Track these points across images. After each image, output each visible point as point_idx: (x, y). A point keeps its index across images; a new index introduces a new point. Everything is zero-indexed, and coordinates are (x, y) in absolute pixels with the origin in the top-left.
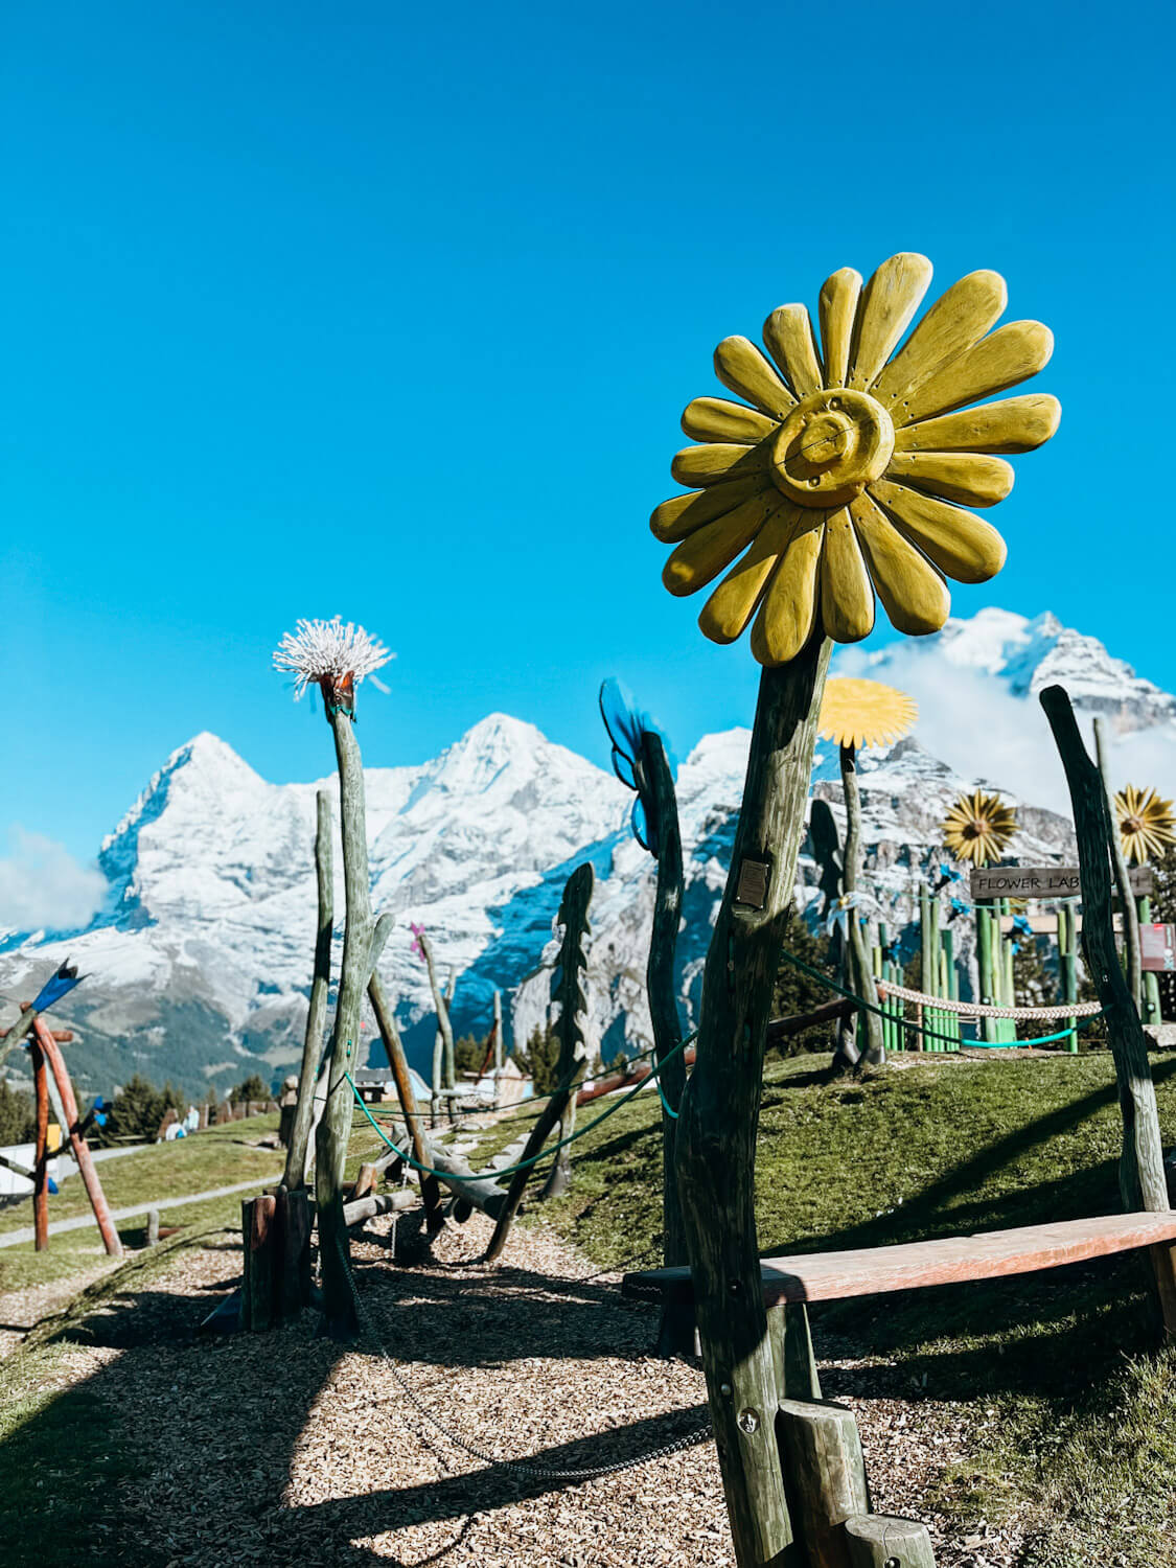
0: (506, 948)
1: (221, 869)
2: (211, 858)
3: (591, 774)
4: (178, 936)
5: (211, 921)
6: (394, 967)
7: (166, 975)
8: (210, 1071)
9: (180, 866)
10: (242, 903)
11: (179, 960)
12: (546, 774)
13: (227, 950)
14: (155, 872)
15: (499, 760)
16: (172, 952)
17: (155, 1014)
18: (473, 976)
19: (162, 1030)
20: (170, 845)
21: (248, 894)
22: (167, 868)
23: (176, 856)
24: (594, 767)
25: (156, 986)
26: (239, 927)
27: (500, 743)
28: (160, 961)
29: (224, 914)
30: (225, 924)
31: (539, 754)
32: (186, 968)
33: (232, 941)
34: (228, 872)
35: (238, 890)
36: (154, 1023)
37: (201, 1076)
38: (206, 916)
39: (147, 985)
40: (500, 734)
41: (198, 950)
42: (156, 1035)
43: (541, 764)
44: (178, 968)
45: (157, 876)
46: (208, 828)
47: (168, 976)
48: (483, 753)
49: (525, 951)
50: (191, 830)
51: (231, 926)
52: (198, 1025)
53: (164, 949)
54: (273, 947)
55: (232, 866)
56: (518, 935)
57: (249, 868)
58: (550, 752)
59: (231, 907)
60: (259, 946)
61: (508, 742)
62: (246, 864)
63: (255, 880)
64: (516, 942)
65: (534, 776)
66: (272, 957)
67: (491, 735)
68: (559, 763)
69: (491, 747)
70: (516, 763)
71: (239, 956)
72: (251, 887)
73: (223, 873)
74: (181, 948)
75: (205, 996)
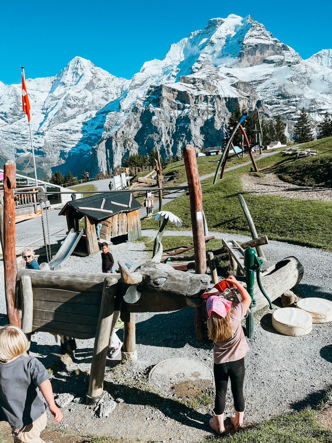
0: (90, 134)
3: (110, 77)
6: (57, 143)
10: (5, 125)
12: (96, 77)
13: (4, 140)
15: (80, 73)
18: (82, 143)
21: (7, 122)
24: (110, 74)
26: (6, 133)
27: (79, 67)
30: (2, 132)
31: (93, 70)
33: (5, 137)
35: (3, 121)
40: (79, 64)
43: (93, 74)
48: (74, 71)
49: (96, 135)
51: (4, 132)
54: (19, 138)
56: (93, 130)
57: (5, 113)
58: (96, 70)
59: (2, 126)
60: (14, 138)
61: (82, 66)
62: (4, 112)
63: (8, 117)
64: (93, 132)
65: (92, 78)
66: (19, 141)
67: (76, 64)
68: (99, 73)
69: (76, 69)
70: (86, 74)
71: (9, 142)
72: (7, 120)
75: (1, 154)
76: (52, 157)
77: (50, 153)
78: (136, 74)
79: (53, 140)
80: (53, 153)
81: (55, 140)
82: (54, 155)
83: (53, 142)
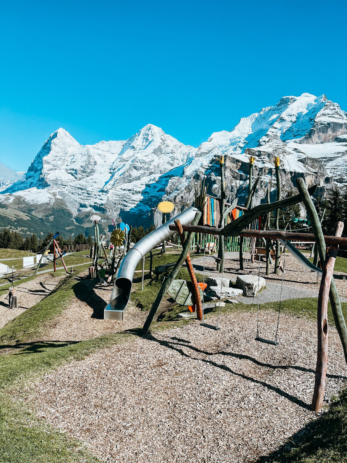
0: (152, 196)
1: (67, 170)
2: (64, 167)
3: (178, 144)
4: (56, 190)
5: (65, 186)
6: (119, 201)
7: (53, 201)
8: (67, 228)
9: (55, 169)
10: (74, 181)
11: (57, 197)
12: (164, 144)
13: (71, 195)
14: (48, 171)
15: (150, 138)
16: (54, 194)
17: (51, 212)
18: (142, 204)
19: (53, 217)
20: (52, 163)
21: (76, 178)
22: (52, 169)
23: (54, 166)
24: (179, 142)
25: (50, 204)
26: (73, 188)
27: (150, 133)
28: (51, 197)
29: (69, 184)
30: (70, 187)
31: (162, 137)
32: (59, 199)
33: (72, 192)
34: (70, 171)
35: (73, 177)
36: (51, 215)
37: (65, 230)
38: (64, 184)
39: (48, 204)
40: (150, 131)
41: (62, 194)
42: (51, 218)
43: (163, 140)
44: (57, 199)
45: (49, 172)
46: (63, 158)
48: (145, 136)
49: (157, 197)
50: (58, 158)
51: (72, 187)
52: (63, 216)
53: (52, 194)
54: (84, 194)
55: (71, 169)
56: (155, 193)
57: (76, 170)
58: (165, 137)
59: (71, 182)
60: (80, 194)
61: (153, 133)
62: (75, 169)
63: (78, 174)
64: (154, 195)
65: (161, 144)
66: (84, 197)
67: (148, 131)
68: (168, 140)
69: (148, 135)
70: (155, 140)
71: (74, 196)
72: (77, 176)
73: (68, 171)
74: (57, 193)
75: (65, 208)
76: (112, 215)
77: (111, 210)
78: (203, 143)
79: (115, 198)
80: (114, 211)
81: (117, 198)
82: (114, 213)
83: (115, 200)
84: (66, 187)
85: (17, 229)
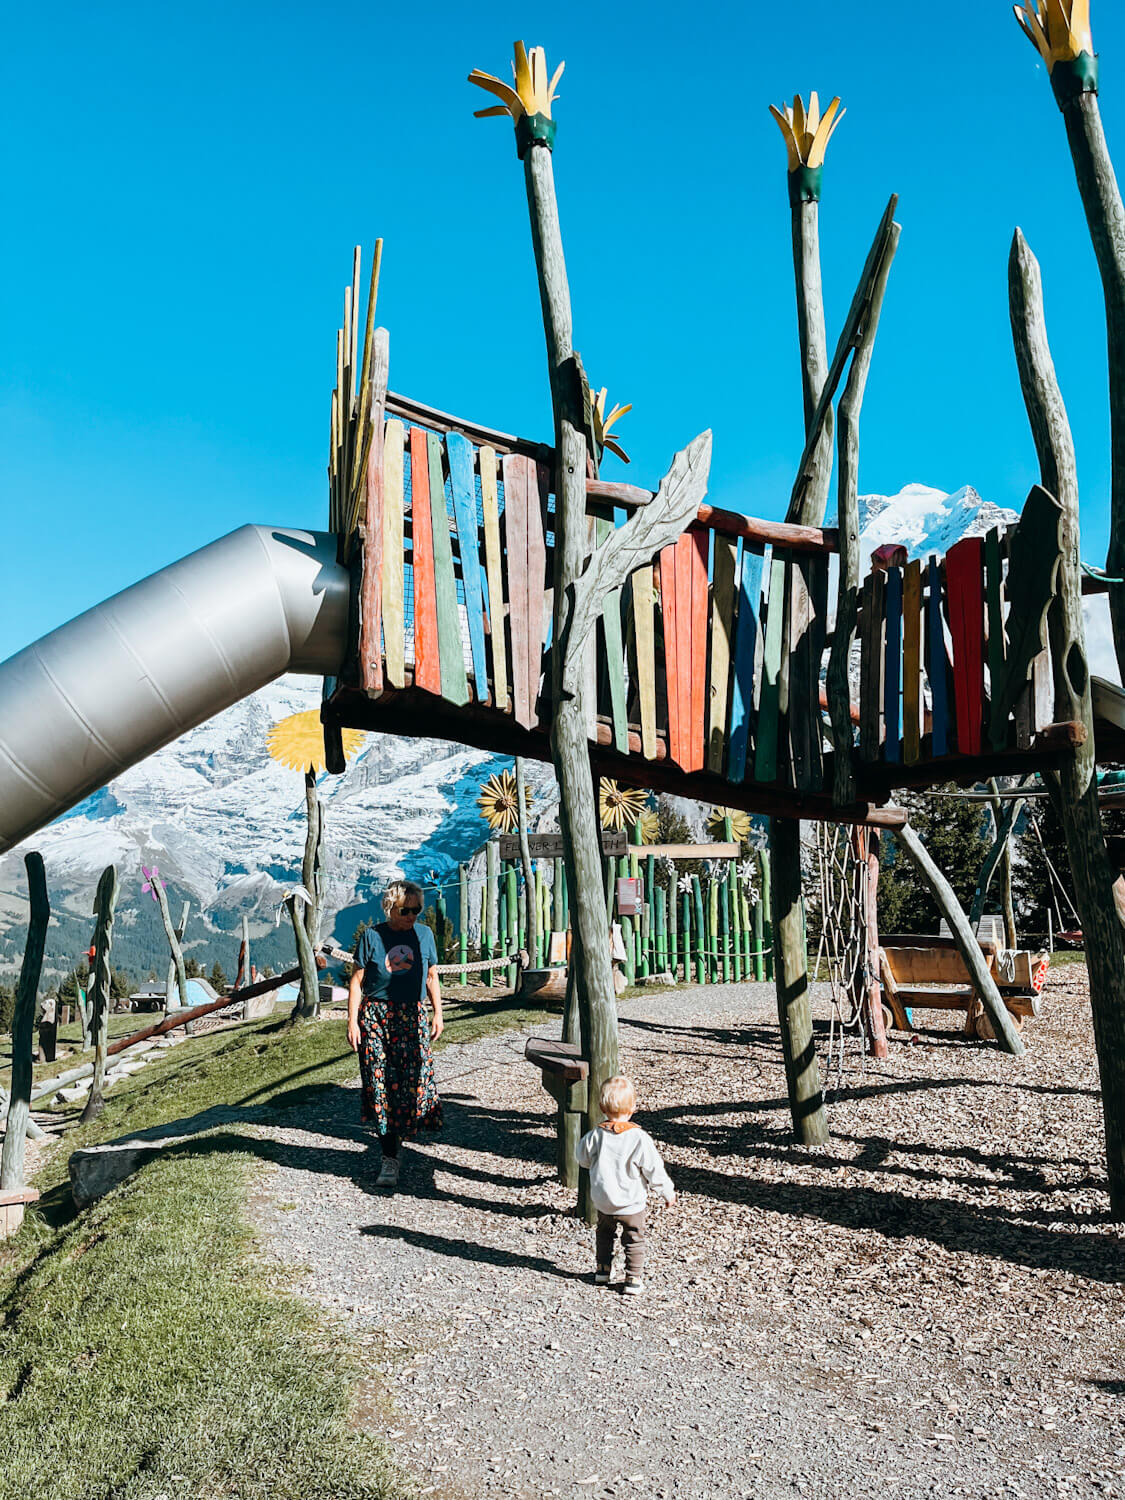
0: (459, 823)
1: (183, 757)
4: (146, 822)
5: (176, 806)
6: (353, 845)
7: (135, 859)
10: (205, 789)
11: (148, 845)
13: (194, 834)
16: (140, 837)
17: (127, 896)
18: (429, 850)
19: (135, 912)
21: (211, 780)
25: (127, 870)
26: (203, 812)
28: (130, 847)
29: (188, 800)
30: (190, 808)
32: (154, 852)
33: (197, 825)
34: (190, 760)
35: (201, 777)
36: (127, 905)
38: (173, 802)
39: (118, 869)
41: (167, 835)
42: (129, 916)
44: (147, 852)
47: (138, 861)
49: (478, 825)
51: (197, 811)
53: (133, 835)
54: (237, 830)
55: (194, 754)
56: (469, 811)
57: (211, 756)
59: (195, 793)
60: (224, 829)
62: (207, 751)
63: (217, 766)
64: (469, 817)
66: (237, 839)
71: (205, 839)
72: (213, 773)
73: (186, 760)
74: (150, 833)
75: (174, 878)
76: (332, 892)
77: (327, 877)
79: (340, 837)
80: (336, 877)
81: (347, 836)
82: (340, 885)
83: (341, 841)
84: (180, 811)
85: (12, 961)
